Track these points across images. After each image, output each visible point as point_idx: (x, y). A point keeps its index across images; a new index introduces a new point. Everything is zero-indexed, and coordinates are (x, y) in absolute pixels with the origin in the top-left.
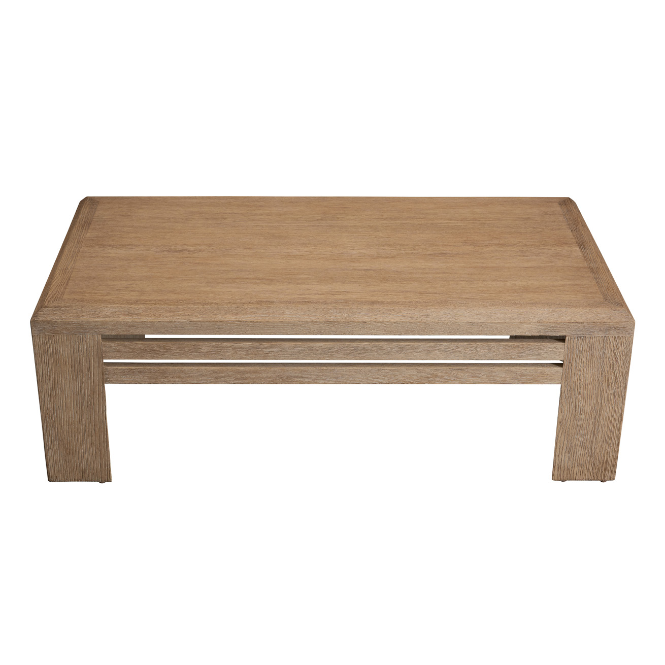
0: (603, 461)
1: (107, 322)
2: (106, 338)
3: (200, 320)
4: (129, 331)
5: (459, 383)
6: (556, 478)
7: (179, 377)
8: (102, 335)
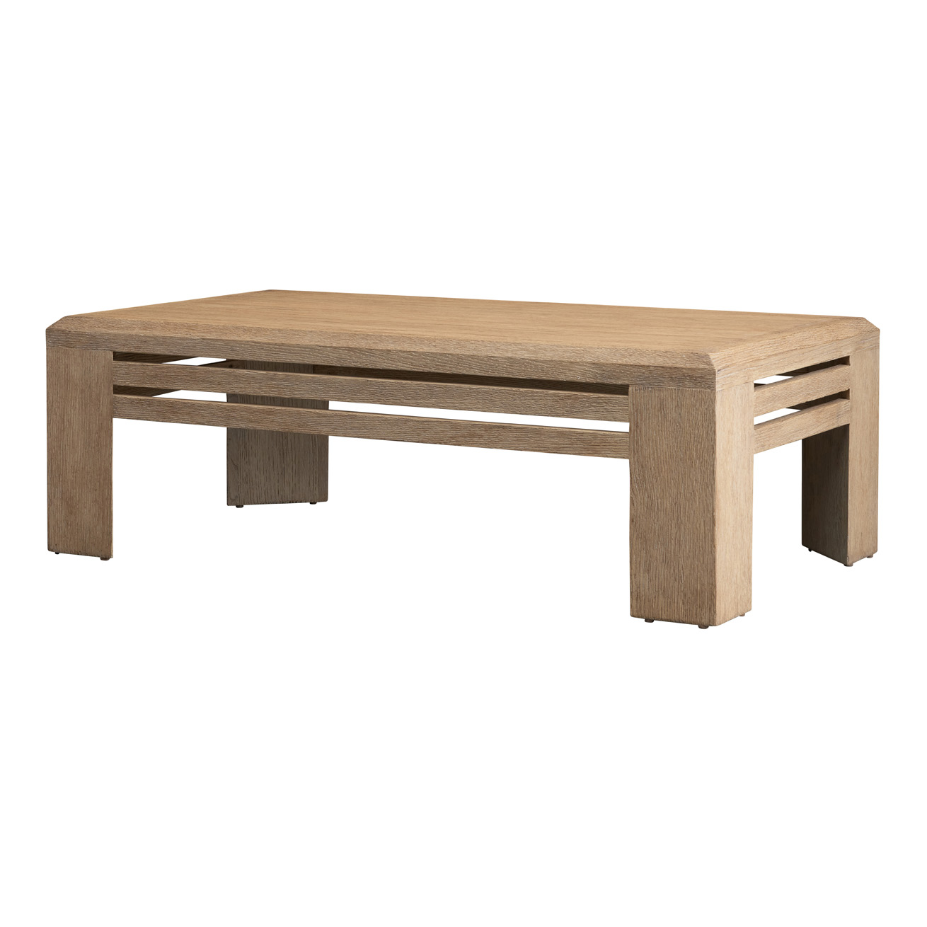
0: (697, 590)
1: (119, 335)
2: (118, 356)
3: (213, 338)
4: (140, 347)
5: (501, 448)
6: (635, 614)
7: (189, 414)
8: (114, 353)
